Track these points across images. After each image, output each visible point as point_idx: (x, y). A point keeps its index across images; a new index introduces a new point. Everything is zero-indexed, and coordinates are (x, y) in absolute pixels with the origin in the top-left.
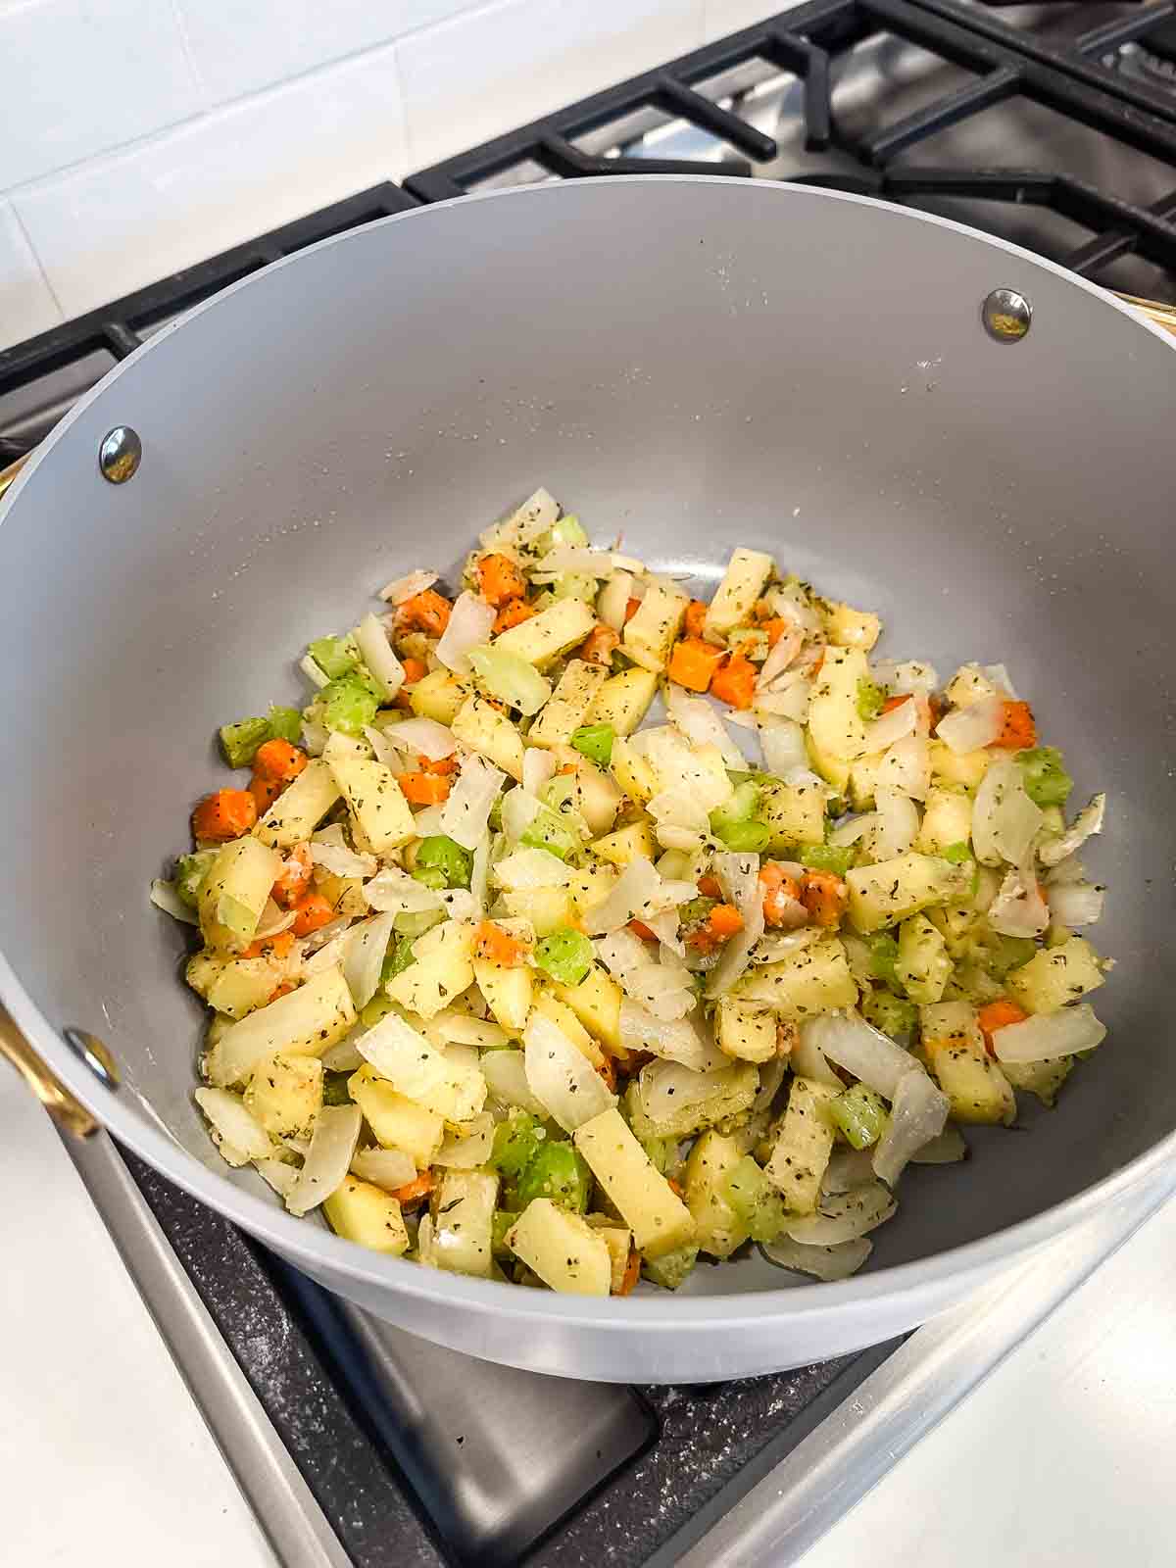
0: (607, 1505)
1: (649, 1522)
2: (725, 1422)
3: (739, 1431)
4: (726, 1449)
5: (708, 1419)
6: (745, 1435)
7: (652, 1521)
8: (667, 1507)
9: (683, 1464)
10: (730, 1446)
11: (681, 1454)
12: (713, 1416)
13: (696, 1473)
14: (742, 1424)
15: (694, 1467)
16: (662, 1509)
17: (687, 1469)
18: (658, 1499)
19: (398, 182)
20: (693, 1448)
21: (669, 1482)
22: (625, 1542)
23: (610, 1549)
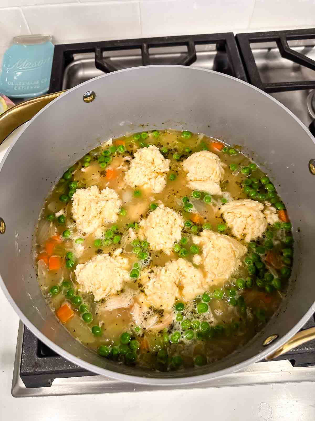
19: (235, 34)
22: (68, 367)
23: (65, 366)
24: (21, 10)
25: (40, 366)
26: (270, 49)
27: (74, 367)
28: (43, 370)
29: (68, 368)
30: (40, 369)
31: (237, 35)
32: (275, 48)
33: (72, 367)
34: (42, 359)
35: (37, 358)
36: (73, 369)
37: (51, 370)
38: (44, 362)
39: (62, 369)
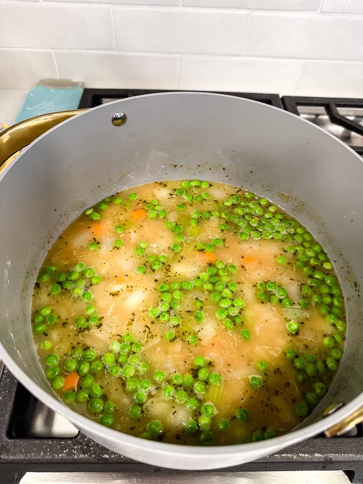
0: (50, 443)
1: (55, 455)
2: (92, 449)
3: (93, 454)
4: (86, 455)
5: (89, 444)
6: (93, 456)
7: (56, 456)
8: (62, 455)
9: (74, 449)
10: (88, 455)
11: (76, 446)
12: (90, 445)
13: (75, 454)
14: (95, 453)
15: (75, 452)
16: (60, 455)
17: (74, 451)
18: (62, 452)
19: (281, 96)
20: (79, 447)
21: (67, 450)
22: (47, 455)
23: (42, 453)
24: (54, 54)
25: (8, 451)
26: (317, 115)
27: (55, 456)
28: (11, 457)
29: (46, 457)
30: (7, 455)
31: (283, 97)
32: (322, 115)
33: (52, 456)
34: (13, 441)
35: (5, 439)
36: (52, 459)
37: (23, 458)
38: (15, 446)
39: (38, 458)
